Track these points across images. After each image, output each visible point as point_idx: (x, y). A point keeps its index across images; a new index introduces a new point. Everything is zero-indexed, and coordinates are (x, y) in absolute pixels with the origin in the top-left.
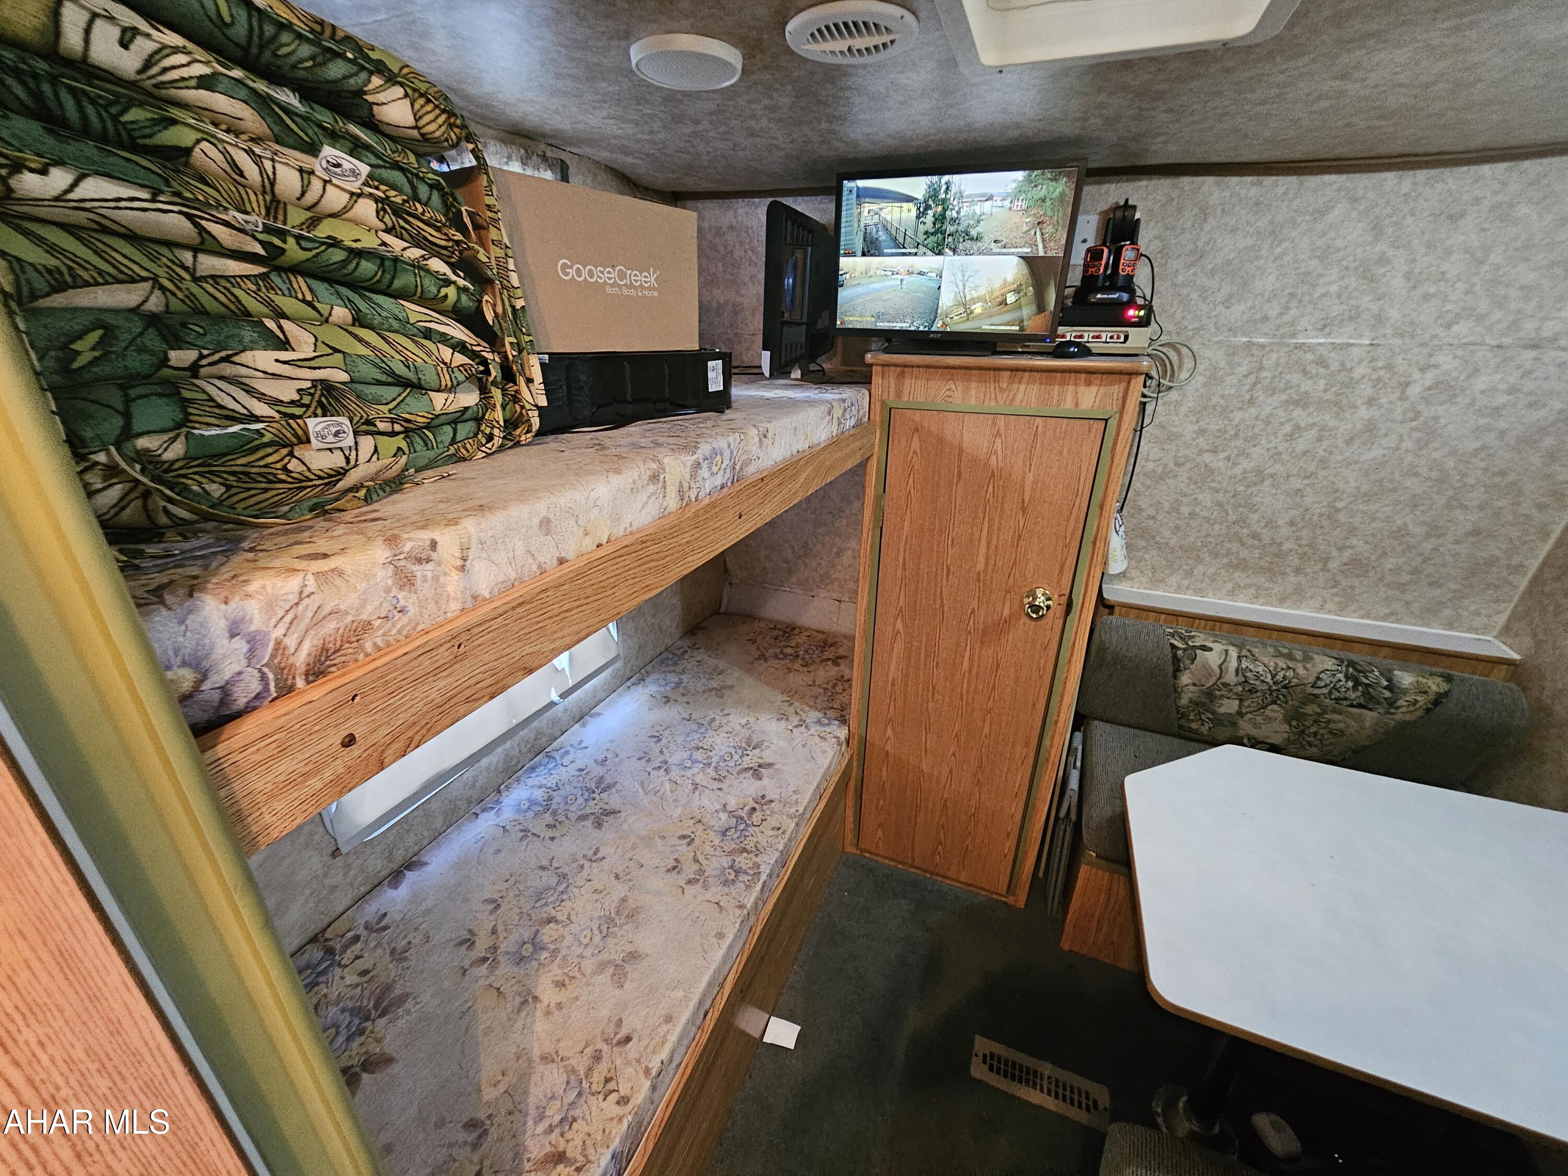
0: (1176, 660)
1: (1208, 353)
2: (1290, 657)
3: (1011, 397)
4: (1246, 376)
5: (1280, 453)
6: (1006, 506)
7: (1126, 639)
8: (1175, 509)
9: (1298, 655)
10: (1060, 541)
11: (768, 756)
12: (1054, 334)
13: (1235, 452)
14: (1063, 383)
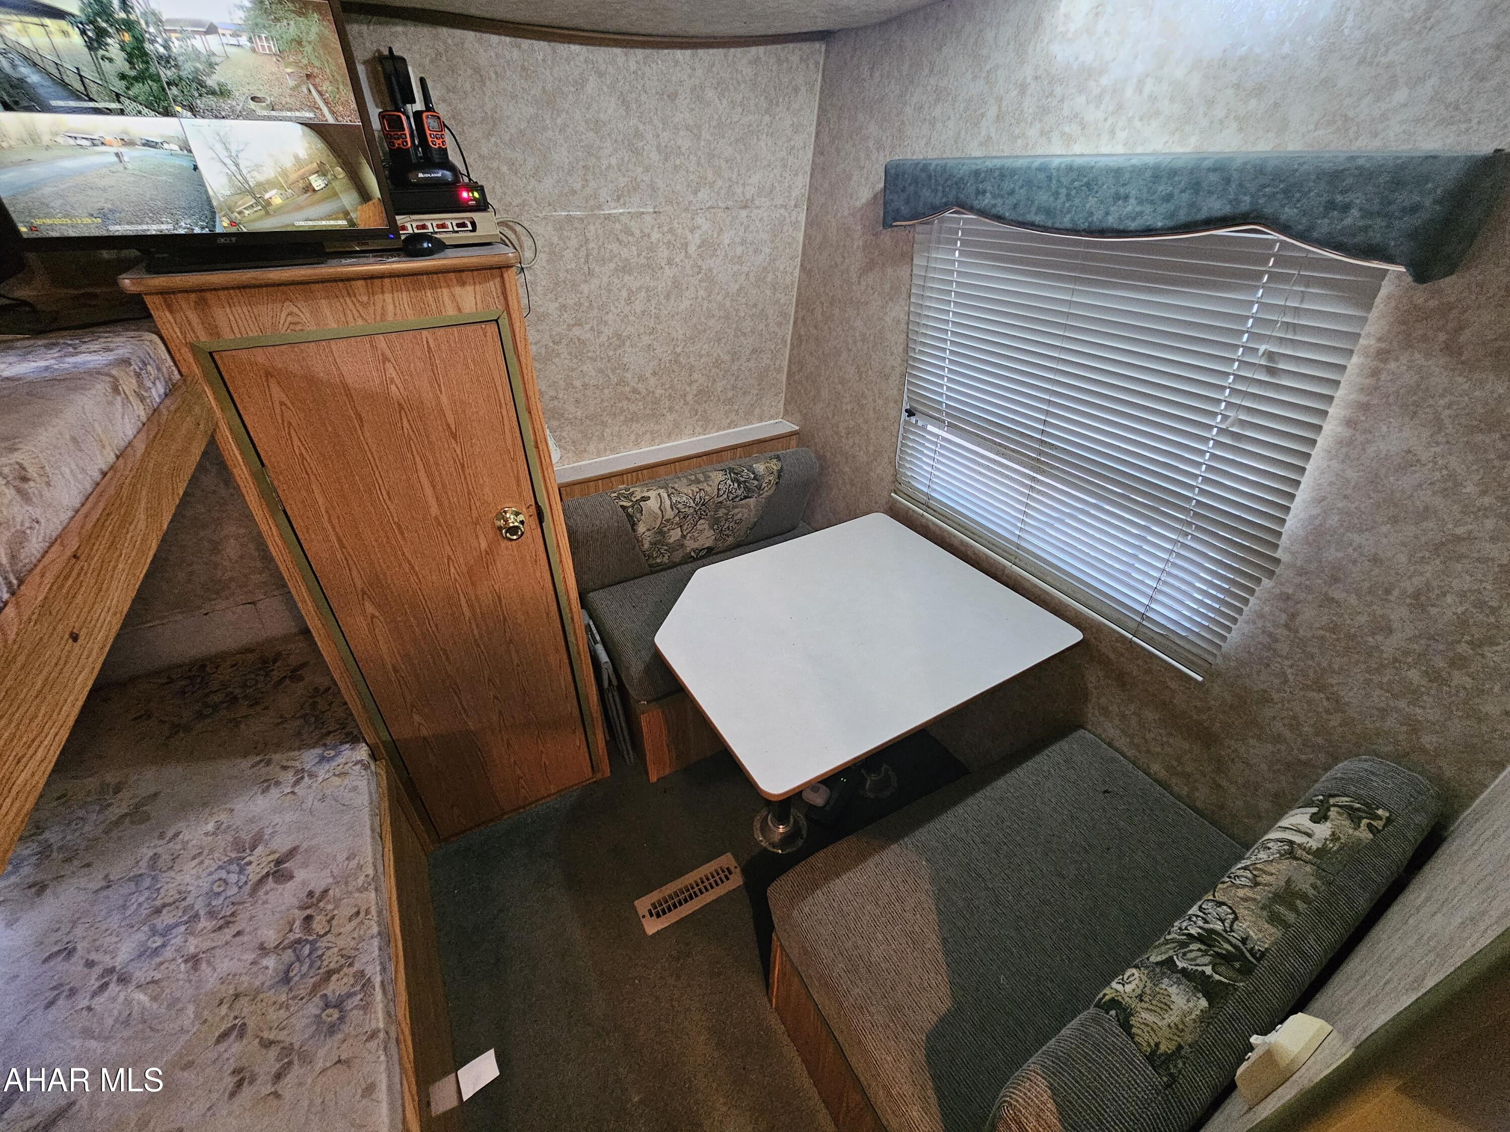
0: (629, 517)
1: (541, 230)
2: (698, 481)
3: (379, 312)
4: (578, 249)
5: (626, 316)
6: (433, 438)
7: (587, 516)
8: (570, 385)
9: (701, 477)
10: (506, 457)
11: (282, 844)
12: (395, 229)
13: (595, 322)
14: (433, 287)
